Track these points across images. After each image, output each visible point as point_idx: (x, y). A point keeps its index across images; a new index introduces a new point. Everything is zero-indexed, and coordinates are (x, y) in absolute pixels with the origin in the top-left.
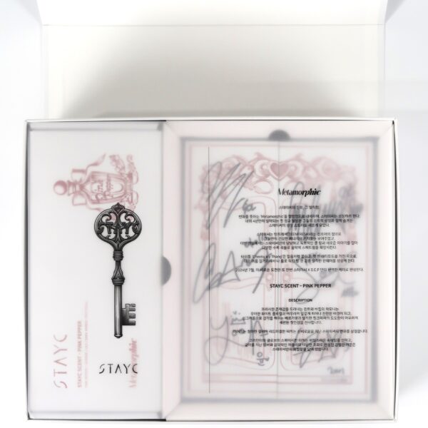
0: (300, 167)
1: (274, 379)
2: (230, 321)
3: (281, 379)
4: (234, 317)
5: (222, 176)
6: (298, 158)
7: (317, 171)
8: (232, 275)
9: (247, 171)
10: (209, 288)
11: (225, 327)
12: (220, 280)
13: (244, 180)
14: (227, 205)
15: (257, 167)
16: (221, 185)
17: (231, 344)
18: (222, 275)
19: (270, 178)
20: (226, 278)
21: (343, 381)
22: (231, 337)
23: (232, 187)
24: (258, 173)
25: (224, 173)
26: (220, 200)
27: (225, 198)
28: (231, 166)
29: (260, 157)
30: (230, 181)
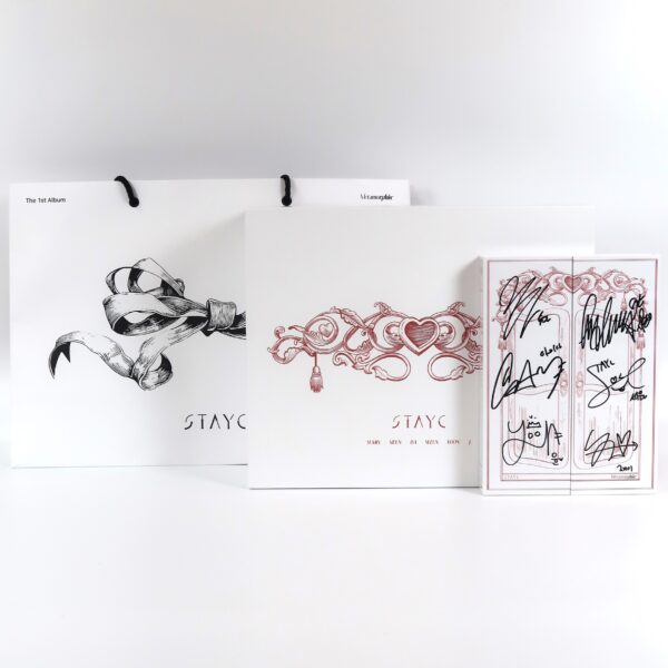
0: (593, 280)
1: (568, 477)
2: (526, 425)
3: (573, 477)
4: (530, 421)
5: (518, 290)
6: (591, 272)
7: (608, 283)
8: (528, 382)
9: (542, 285)
10: (506, 394)
11: (522, 430)
12: (517, 386)
13: (539, 293)
14: (523, 318)
15: (552, 280)
16: (518, 298)
17: (527, 446)
18: (519, 382)
19: (564, 291)
20: (521, 386)
21: (632, 478)
22: (527, 440)
23: (528, 299)
24: (553, 286)
25: (520, 287)
26: (517, 312)
27: (522, 311)
28: (527, 280)
29: (554, 272)
30: (527, 294)
